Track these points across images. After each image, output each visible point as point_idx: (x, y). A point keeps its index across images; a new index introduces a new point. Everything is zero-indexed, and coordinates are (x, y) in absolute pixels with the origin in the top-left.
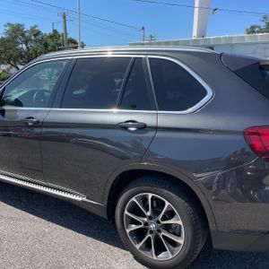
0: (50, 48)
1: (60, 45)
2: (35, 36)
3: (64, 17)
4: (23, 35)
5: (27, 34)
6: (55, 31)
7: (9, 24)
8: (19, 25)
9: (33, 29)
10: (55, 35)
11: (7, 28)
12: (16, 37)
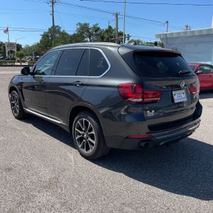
0: (105, 39)
1: (112, 37)
2: (96, 31)
3: (117, 16)
4: (88, 31)
5: (91, 31)
6: (110, 27)
7: (80, 24)
8: (85, 24)
9: (94, 27)
10: (110, 30)
11: (78, 27)
12: (83, 33)
